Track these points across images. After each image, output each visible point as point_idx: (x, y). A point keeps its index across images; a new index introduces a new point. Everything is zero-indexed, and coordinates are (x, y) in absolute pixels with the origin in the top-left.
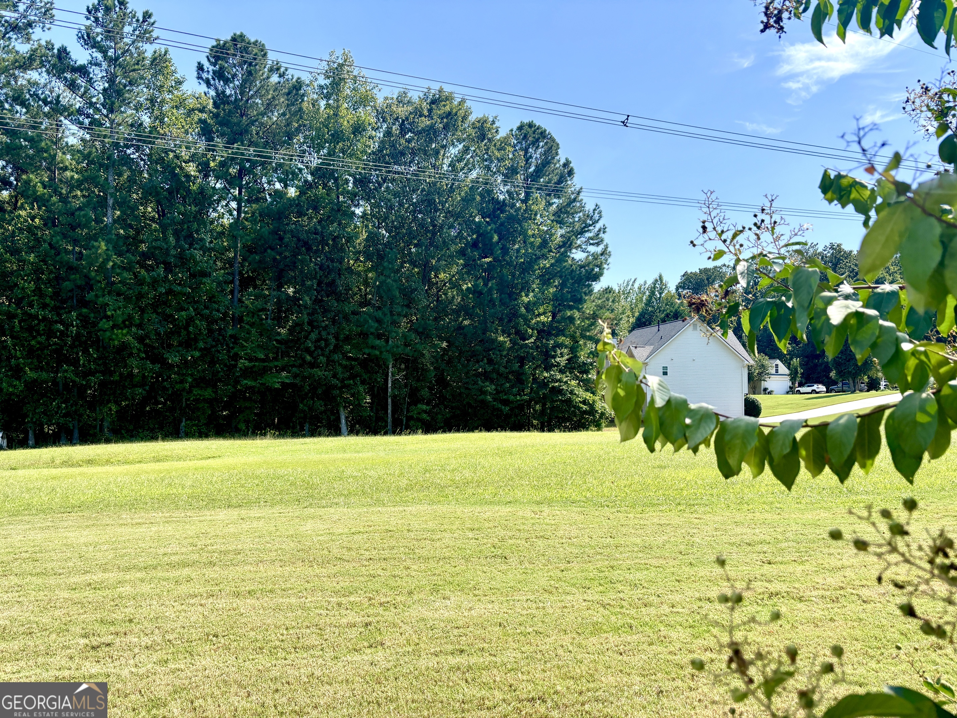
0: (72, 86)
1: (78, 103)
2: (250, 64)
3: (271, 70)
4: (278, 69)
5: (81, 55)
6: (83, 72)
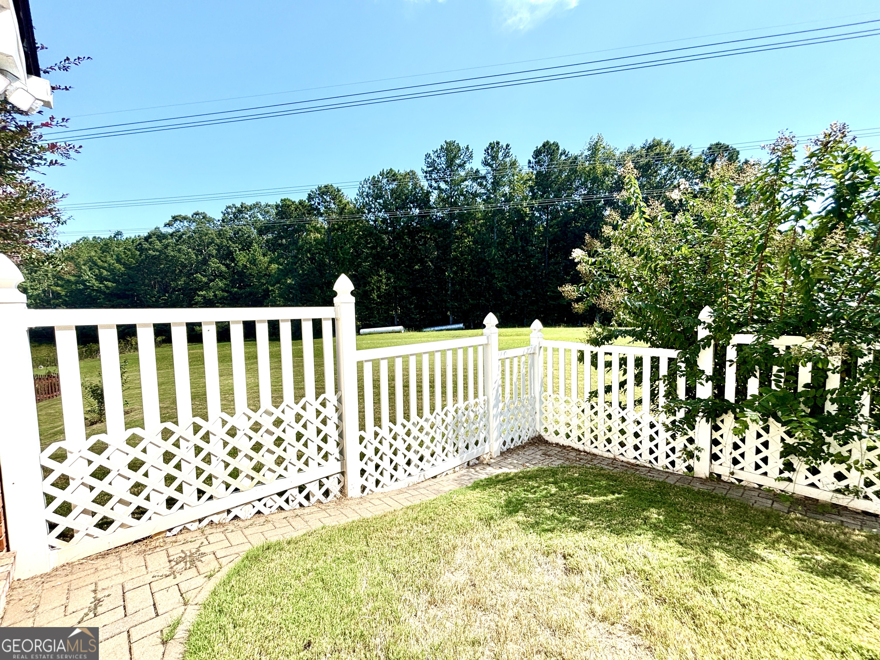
0: (480, 184)
1: (483, 191)
2: (551, 155)
3: (561, 154)
4: (564, 153)
5: (483, 171)
6: (484, 177)
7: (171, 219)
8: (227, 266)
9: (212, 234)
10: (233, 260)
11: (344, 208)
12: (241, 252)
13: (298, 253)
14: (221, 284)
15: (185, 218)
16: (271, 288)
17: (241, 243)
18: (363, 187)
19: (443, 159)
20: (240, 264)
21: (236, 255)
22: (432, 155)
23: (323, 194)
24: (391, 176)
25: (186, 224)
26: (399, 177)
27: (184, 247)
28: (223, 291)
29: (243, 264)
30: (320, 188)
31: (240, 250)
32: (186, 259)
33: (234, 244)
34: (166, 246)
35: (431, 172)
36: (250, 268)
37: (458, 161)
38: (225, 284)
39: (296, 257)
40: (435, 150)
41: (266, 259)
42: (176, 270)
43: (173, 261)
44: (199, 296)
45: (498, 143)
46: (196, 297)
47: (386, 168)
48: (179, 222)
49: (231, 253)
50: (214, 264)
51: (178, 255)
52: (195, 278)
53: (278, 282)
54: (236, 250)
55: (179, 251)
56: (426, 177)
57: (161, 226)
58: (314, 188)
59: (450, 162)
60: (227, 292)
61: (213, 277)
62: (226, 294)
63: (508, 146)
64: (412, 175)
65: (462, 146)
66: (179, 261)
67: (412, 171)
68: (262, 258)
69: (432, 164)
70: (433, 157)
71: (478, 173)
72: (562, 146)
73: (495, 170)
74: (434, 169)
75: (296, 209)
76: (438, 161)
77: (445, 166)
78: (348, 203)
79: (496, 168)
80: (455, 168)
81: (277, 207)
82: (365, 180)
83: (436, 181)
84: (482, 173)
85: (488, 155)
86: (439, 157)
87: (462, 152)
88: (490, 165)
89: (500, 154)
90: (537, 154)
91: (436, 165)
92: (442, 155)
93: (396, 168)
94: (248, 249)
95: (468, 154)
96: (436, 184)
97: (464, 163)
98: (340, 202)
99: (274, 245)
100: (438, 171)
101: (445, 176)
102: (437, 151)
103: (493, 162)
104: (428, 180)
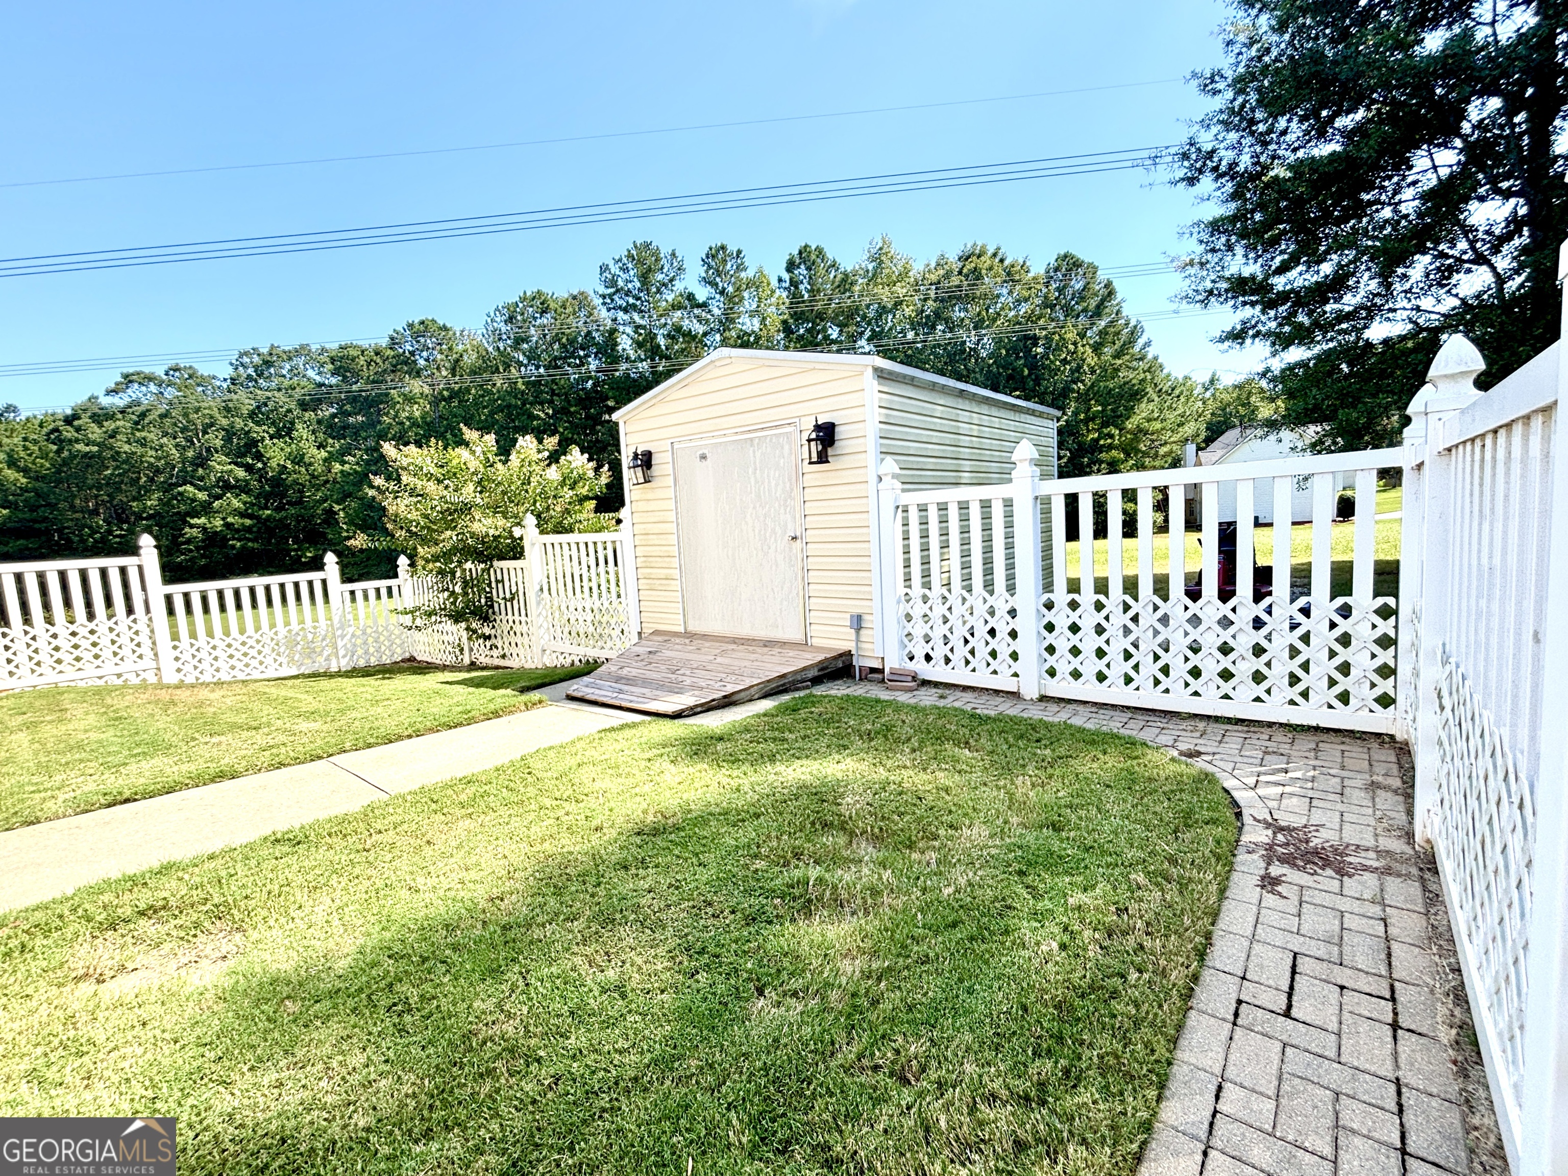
3: (829, 267)
5: (702, 293)
6: (704, 305)
7: (120, 379)
8: (249, 468)
9: (210, 408)
10: (259, 456)
11: (458, 360)
12: (275, 441)
13: (377, 443)
14: (236, 503)
15: (150, 378)
16: (336, 508)
17: (273, 423)
18: (493, 320)
19: (632, 273)
20: (274, 465)
21: (265, 447)
22: (611, 266)
23: (419, 335)
24: (542, 303)
25: (153, 388)
26: (552, 305)
27: (152, 435)
28: (243, 515)
29: (278, 465)
30: (411, 326)
31: (271, 438)
32: (158, 459)
33: (260, 426)
34: (113, 435)
35: (611, 296)
36: (295, 472)
37: (660, 277)
38: (245, 503)
39: (375, 449)
40: (617, 258)
41: (324, 454)
42: (139, 478)
43: (131, 463)
44: (192, 526)
45: (723, 248)
46: (187, 530)
47: (530, 290)
48: (136, 385)
49: (254, 443)
50: (221, 465)
51: (139, 450)
52: (180, 494)
53: (350, 496)
54: (263, 438)
55: (143, 443)
56: (604, 304)
57: (100, 393)
58: (400, 326)
59: (644, 278)
60: (250, 517)
61: (219, 491)
62: (248, 522)
63: (739, 252)
64: (580, 300)
65: (665, 251)
66: (142, 462)
67: (582, 294)
68: (315, 451)
69: (612, 283)
70: (615, 269)
71: (694, 298)
72: (830, 256)
73: (722, 293)
74: (618, 291)
75: (369, 364)
76: (625, 276)
77: (638, 285)
78: (466, 351)
79: (724, 289)
80: (654, 290)
81: (333, 360)
82: (497, 309)
83: (626, 311)
84: (701, 297)
85: (710, 267)
86: (625, 270)
87: (664, 261)
88: (713, 284)
89: (728, 267)
90: (791, 266)
91: (621, 283)
92: (630, 266)
93: (547, 290)
94: (289, 434)
95: (675, 264)
96: (626, 317)
97: (671, 280)
98: (450, 349)
99: (333, 429)
100: (627, 295)
101: (638, 303)
102: (620, 260)
103: (718, 279)
104: (609, 310)
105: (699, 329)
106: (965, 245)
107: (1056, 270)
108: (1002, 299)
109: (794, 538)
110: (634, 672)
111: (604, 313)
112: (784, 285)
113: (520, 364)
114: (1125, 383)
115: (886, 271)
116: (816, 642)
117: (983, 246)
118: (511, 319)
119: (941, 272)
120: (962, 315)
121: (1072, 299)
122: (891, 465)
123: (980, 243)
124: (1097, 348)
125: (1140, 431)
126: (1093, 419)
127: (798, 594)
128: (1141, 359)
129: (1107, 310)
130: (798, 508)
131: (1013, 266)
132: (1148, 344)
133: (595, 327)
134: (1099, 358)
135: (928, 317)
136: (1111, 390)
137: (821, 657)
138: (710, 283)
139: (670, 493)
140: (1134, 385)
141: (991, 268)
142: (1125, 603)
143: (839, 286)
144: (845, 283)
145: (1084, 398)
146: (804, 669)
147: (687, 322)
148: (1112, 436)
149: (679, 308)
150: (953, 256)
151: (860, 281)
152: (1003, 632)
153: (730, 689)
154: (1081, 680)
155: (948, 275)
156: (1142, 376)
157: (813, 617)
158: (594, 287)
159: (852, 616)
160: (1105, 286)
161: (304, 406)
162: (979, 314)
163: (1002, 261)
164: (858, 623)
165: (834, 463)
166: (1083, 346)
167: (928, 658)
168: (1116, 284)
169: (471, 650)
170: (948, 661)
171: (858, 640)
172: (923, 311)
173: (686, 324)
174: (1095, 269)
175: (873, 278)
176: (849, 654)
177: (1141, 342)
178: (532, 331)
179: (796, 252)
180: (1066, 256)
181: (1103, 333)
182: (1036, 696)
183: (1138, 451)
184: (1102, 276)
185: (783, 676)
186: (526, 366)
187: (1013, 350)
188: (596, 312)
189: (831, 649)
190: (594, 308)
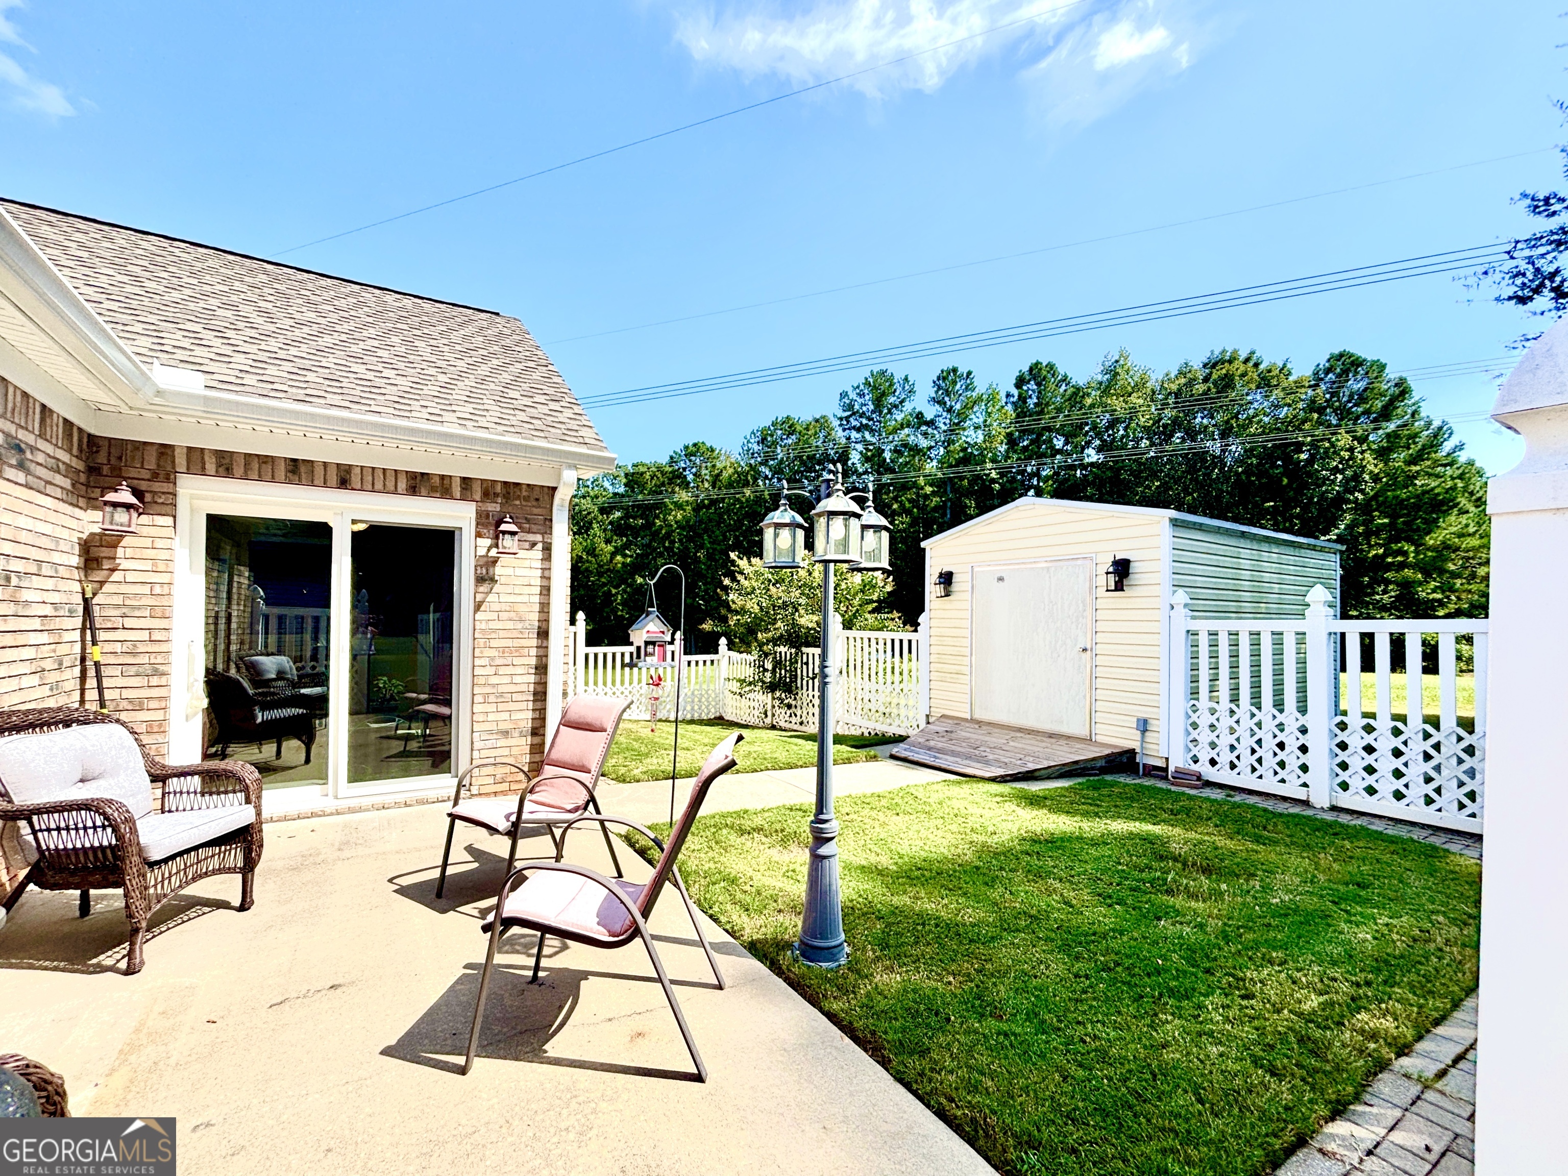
3: (1060, 382)
4: (1065, 380)
5: (931, 411)
6: (930, 424)
11: (718, 475)
13: (651, 541)
16: (614, 591)
18: (748, 442)
19: (867, 397)
22: (850, 392)
23: (691, 455)
24: (789, 427)
26: (798, 428)
30: (686, 448)
35: (847, 418)
36: (588, 561)
37: (892, 399)
39: (648, 546)
40: (856, 385)
41: (610, 548)
45: (955, 370)
47: (781, 416)
53: (624, 581)
56: (841, 425)
58: (679, 448)
59: (878, 403)
63: (969, 373)
64: (821, 423)
65: (898, 376)
67: (823, 417)
68: (604, 546)
69: (850, 407)
70: (853, 395)
71: (923, 416)
72: (1061, 370)
73: (950, 410)
74: (854, 414)
75: (652, 478)
76: (860, 400)
77: (871, 407)
78: (725, 468)
79: (951, 407)
80: (885, 411)
81: (626, 475)
82: (753, 433)
83: (858, 430)
84: (929, 416)
85: (939, 388)
86: (861, 395)
87: (897, 385)
88: (941, 403)
89: (958, 387)
90: (1020, 382)
91: (857, 407)
92: (866, 391)
93: (795, 415)
94: (586, 532)
95: (907, 387)
96: (859, 436)
97: (901, 402)
98: (714, 466)
99: (619, 529)
100: (861, 417)
101: (871, 423)
102: (858, 387)
103: (947, 399)
104: (844, 430)
105: (924, 443)
106: (1212, 352)
107: (1328, 371)
108: (1256, 405)
109: (1085, 650)
110: (940, 745)
111: (840, 433)
112: (1012, 399)
113: (766, 477)
114: (1425, 493)
115: (1120, 383)
116: (1100, 739)
117: (1235, 351)
118: (763, 440)
119: (1183, 381)
120: (1205, 421)
121: (1349, 401)
122: (1182, 596)
123: (1230, 350)
124: (1383, 454)
125: (1447, 547)
126: (1377, 534)
127: (1085, 696)
128: (1451, 464)
129: (1399, 411)
130: (1089, 626)
131: (1269, 371)
132: (1460, 447)
133: (831, 446)
134: (1386, 464)
135: (1165, 426)
136: (1403, 500)
137: (1107, 751)
138: (939, 402)
139: (968, 605)
140: (1438, 494)
141: (1243, 375)
142: (1425, 732)
143: (1069, 399)
144: (1077, 396)
145: (1365, 509)
146: (1094, 759)
147: (912, 437)
148: (1405, 554)
149: (908, 426)
150: (1196, 364)
151: (1094, 393)
152: (1292, 745)
153: (1031, 766)
154: (1376, 796)
155: (1191, 383)
156: (1450, 484)
157: (1098, 717)
158: (833, 410)
159: (1138, 720)
160: (1396, 385)
161: (603, 510)
162: (1227, 422)
163: (1256, 365)
164: (1144, 726)
165: (1128, 592)
166: (1362, 452)
167: (1213, 762)
168: (1412, 383)
169: (773, 715)
170: (1233, 766)
171: (1143, 741)
172: (1161, 419)
173: (912, 440)
174: (1382, 367)
175: (1106, 389)
176: (1132, 753)
177: (1448, 446)
178: (779, 450)
179: (1026, 369)
180: (1341, 355)
181: (1392, 437)
182: (1326, 805)
183: (1442, 571)
184: (1392, 373)
185: (1076, 762)
186: (770, 480)
187: (1269, 456)
188: (833, 433)
189: (1116, 747)
190: (832, 429)
